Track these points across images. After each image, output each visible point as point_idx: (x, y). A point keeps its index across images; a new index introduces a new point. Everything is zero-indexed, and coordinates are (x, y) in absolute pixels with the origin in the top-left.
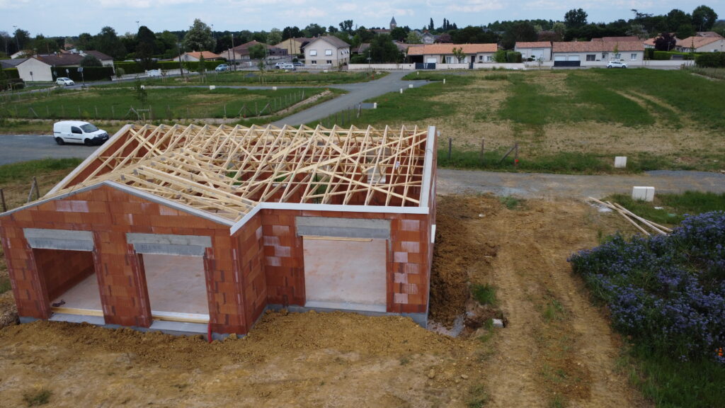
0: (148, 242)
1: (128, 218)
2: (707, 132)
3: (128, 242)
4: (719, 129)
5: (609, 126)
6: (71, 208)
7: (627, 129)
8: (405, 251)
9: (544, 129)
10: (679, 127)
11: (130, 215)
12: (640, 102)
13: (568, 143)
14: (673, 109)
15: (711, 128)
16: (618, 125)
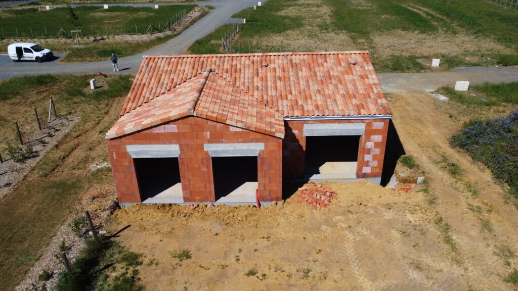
0: (219, 149)
1: (207, 135)
2: (474, 37)
3: (205, 149)
4: (480, 34)
5: (410, 33)
6: (165, 130)
7: (424, 36)
8: (373, 141)
9: (371, 38)
10: (455, 33)
11: (208, 133)
12: (421, 13)
13: (392, 48)
14: (445, 18)
15: (475, 33)
16: (416, 32)
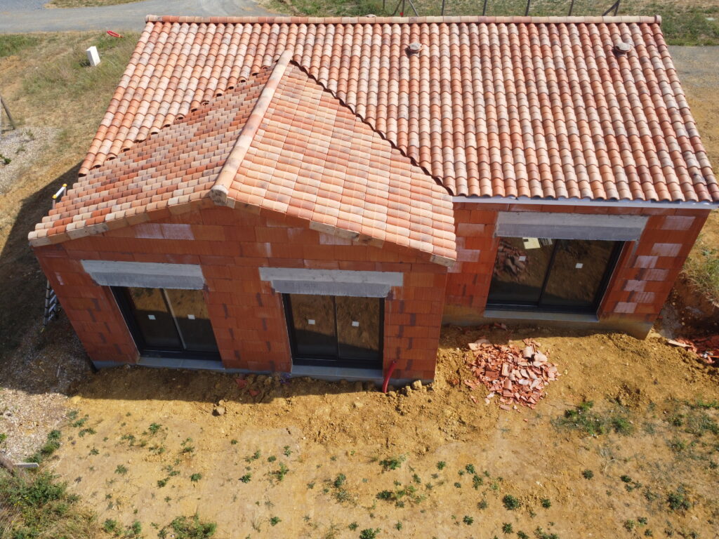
0: (295, 279)
1: (264, 249)
3: (262, 278)
6: (163, 235)
8: (656, 255)
11: (268, 245)
